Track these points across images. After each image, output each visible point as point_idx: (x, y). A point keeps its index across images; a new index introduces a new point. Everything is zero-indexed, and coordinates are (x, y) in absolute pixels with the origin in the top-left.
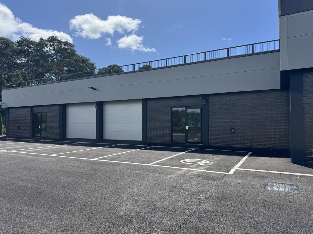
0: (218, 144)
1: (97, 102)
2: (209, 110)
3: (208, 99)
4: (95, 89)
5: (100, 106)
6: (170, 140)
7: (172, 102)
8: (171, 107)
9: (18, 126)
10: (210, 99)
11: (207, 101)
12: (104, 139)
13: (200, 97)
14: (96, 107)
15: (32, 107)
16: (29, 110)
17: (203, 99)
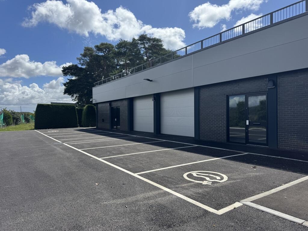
0: (292, 147)
1: (154, 94)
2: (278, 96)
3: (277, 81)
4: (151, 81)
5: (157, 98)
6: (225, 138)
7: (228, 89)
8: (227, 96)
9: (103, 119)
10: (280, 80)
11: (275, 84)
12: (161, 133)
13: (265, 79)
14: (153, 100)
15: (110, 102)
16: (109, 104)
17: (268, 81)
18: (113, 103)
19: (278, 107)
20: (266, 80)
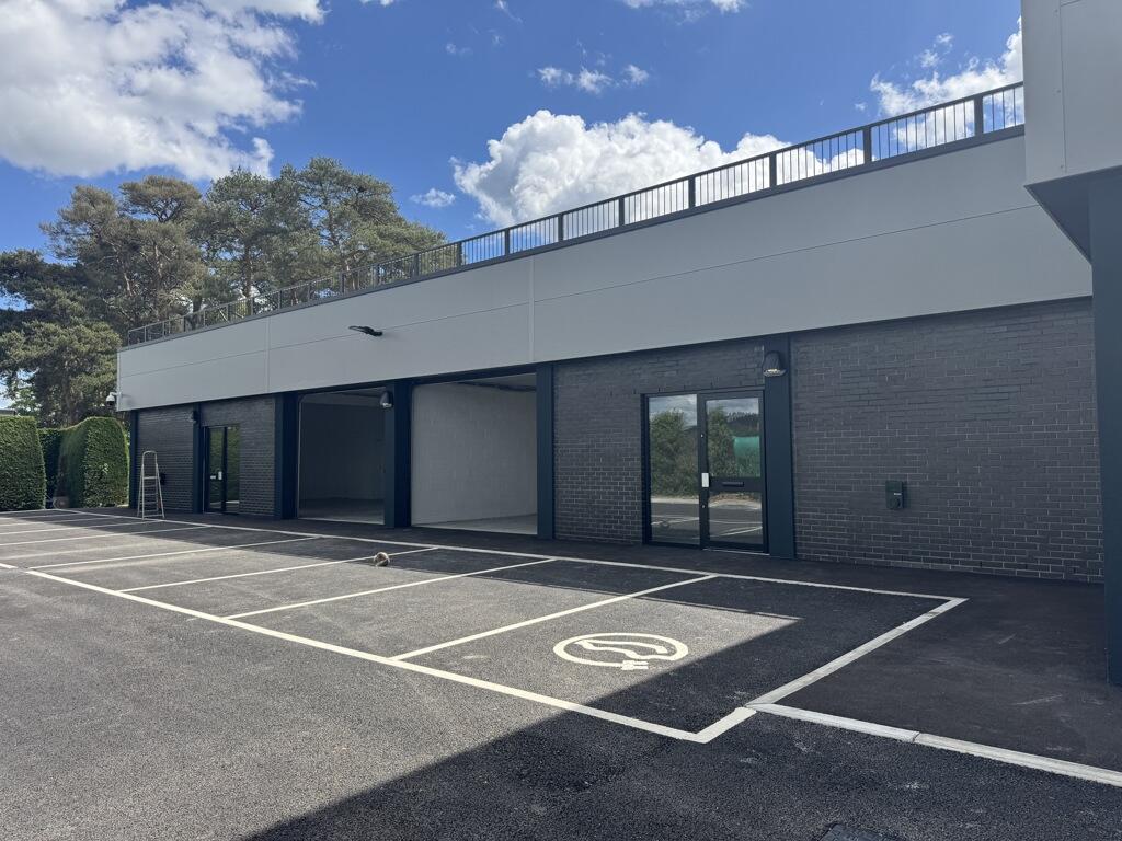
1: (390, 383)
2: (794, 401)
3: (789, 355)
4: (380, 334)
6: (638, 530)
9: (161, 475)
10: (798, 351)
11: (785, 364)
13: (756, 349)
16: (190, 415)
17: (765, 356)
18: (208, 412)
19: (794, 433)
20: (759, 353)
